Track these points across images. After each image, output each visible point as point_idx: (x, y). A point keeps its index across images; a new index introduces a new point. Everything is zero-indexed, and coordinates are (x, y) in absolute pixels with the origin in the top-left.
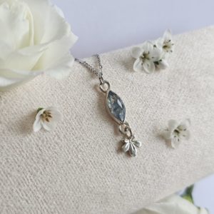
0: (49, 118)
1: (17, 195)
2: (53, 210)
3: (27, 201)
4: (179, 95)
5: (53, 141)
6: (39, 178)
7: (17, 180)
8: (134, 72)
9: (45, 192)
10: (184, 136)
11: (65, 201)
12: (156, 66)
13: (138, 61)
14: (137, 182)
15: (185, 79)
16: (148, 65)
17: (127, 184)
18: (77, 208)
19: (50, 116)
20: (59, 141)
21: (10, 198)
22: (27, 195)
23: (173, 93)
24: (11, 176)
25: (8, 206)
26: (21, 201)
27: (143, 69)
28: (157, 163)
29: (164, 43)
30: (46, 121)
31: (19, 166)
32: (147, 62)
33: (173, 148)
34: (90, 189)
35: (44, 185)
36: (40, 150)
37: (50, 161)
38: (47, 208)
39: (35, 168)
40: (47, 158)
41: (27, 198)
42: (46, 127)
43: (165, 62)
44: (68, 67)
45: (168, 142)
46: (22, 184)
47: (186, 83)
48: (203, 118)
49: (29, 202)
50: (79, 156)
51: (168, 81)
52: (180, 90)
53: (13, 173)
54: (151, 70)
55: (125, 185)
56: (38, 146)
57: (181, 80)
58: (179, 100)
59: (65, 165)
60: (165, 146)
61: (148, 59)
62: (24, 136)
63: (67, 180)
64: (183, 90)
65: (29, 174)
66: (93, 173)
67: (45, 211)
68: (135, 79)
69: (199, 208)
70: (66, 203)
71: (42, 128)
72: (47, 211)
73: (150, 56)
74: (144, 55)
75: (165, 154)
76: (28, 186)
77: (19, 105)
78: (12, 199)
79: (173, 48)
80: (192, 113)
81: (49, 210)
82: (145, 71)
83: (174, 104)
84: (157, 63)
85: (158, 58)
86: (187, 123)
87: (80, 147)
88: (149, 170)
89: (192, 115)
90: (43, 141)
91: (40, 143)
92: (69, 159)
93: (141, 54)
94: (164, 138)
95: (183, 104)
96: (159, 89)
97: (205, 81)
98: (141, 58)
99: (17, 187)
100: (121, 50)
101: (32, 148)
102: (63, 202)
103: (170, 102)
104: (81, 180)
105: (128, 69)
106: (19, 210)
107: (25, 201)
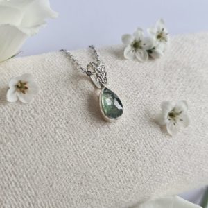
4: (177, 84)
8: (125, 59)
14: (126, 166)
15: (184, 70)
18: (51, 186)
38: (15, 180)
39: (6, 138)
42: (22, 99)
47: (185, 74)
50: (57, 131)
51: (164, 70)
52: (178, 79)
56: (11, 116)
58: (176, 89)
63: (41, 154)
67: (13, 183)
70: (38, 178)
71: (18, 101)
72: (16, 184)
75: (160, 141)
81: (18, 183)
82: (137, 60)
83: (170, 91)
86: (184, 106)
87: (58, 123)
88: (140, 156)
92: (45, 133)
94: (158, 123)
101: (5, 118)
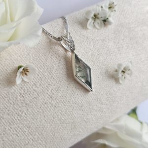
0: (27, 73)
1: (9, 132)
2: (36, 139)
3: (17, 135)
5: (32, 90)
6: (24, 118)
7: (8, 121)
9: (29, 127)
10: (128, 74)
11: (45, 131)
12: (104, 24)
13: (91, 21)
16: (98, 23)
17: (89, 114)
19: (28, 71)
20: (36, 89)
21: (4, 135)
22: (16, 131)
23: (118, 42)
24: (3, 119)
25: (3, 141)
26: (13, 135)
27: (94, 26)
28: (110, 96)
29: (109, 5)
30: (25, 75)
31: (8, 111)
32: (98, 21)
33: (121, 84)
34: (62, 121)
35: (28, 122)
36: (23, 97)
37: (31, 104)
40: (29, 102)
41: (16, 133)
43: (110, 19)
44: (38, 36)
45: (117, 80)
46: (12, 124)
48: (141, 58)
49: (19, 135)
53: (5, 116)
54: (101, 26)
55: (88, 115)
57: (123, 31)
59: (43, 106)
60: (114, 83)
61: (98, 18)
62: (10, 88)
64: (125, 39)
65: (17, 115)
66: (63, 109)
68: (89, 35)
69: (141, 123)
73: (99, 16)
74: (95, 16)
76: (17, 124)
77: (3, 65)
78: (6, 135)
79: (116, 8)
80: (133, 56)
84: (105, 21)
85: (105, 17)
89: (133, 58)
90: (24, 90)
91: (23, 92)
93: (92, 15)
95: (126, 50)
96: (108, 41)
97: (141, 30)
98: (93, 18)
99: (9, 126)
100: (77, 12)
102: (43, 132)
103: (116, 50)
104: (55, 115)
105: (83, 27)
106: (12, 142)
107: (15, 136)
